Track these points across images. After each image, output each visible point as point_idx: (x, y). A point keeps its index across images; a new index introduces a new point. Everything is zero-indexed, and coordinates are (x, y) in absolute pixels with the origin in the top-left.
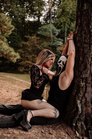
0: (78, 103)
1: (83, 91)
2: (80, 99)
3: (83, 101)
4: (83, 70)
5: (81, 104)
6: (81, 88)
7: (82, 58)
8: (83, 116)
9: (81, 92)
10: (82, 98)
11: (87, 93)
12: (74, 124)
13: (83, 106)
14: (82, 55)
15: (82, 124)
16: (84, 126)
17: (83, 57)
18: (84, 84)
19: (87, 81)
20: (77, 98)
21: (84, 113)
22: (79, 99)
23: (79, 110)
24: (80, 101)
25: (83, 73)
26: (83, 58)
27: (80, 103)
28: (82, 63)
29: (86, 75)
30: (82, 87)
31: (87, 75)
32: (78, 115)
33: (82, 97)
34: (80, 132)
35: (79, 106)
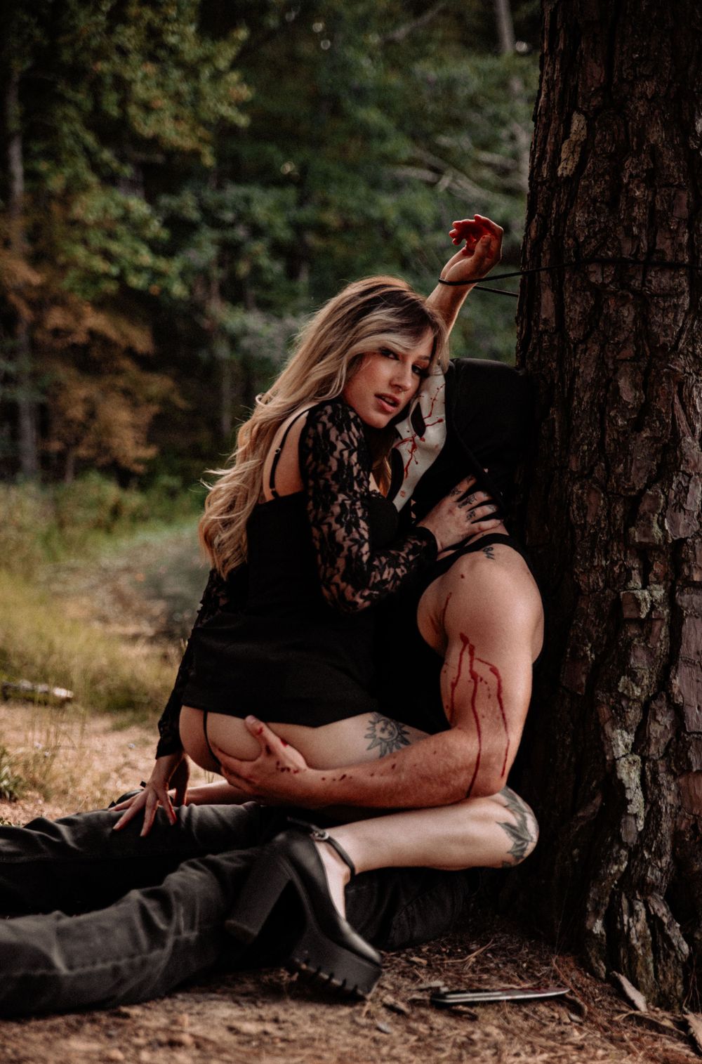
0: (621, 750)
1: (651, 653)
2: (634, 715)
3: (655, 730)
4: (648, 486)
5: (645, 759)
6: (633, 631)
7: (635, 386)
8: (659, 854)
9: (639, 661)
10: (646, 707)
11: (684, 670)
12: (598, 927)
13: (655, 773)
14: (636, 358)
15: (653, 920)
16: (675, 933)
17: (639, 378)
18: (659, 593)
19: (678, 572)
20: (605, 712)
21: (666, 825)
22: (619, 719)
23: (632, 809)
24: (629, 738)
25: (645, 506)
26: (646, 384)
27: (634, 751)
28: (637, 426)
29: (674, 524)
30: (641, 623)
31: (682, 519)
32: (624, 845)
33: (649, 700)
34: (648, 980)
35: (630, 775)
